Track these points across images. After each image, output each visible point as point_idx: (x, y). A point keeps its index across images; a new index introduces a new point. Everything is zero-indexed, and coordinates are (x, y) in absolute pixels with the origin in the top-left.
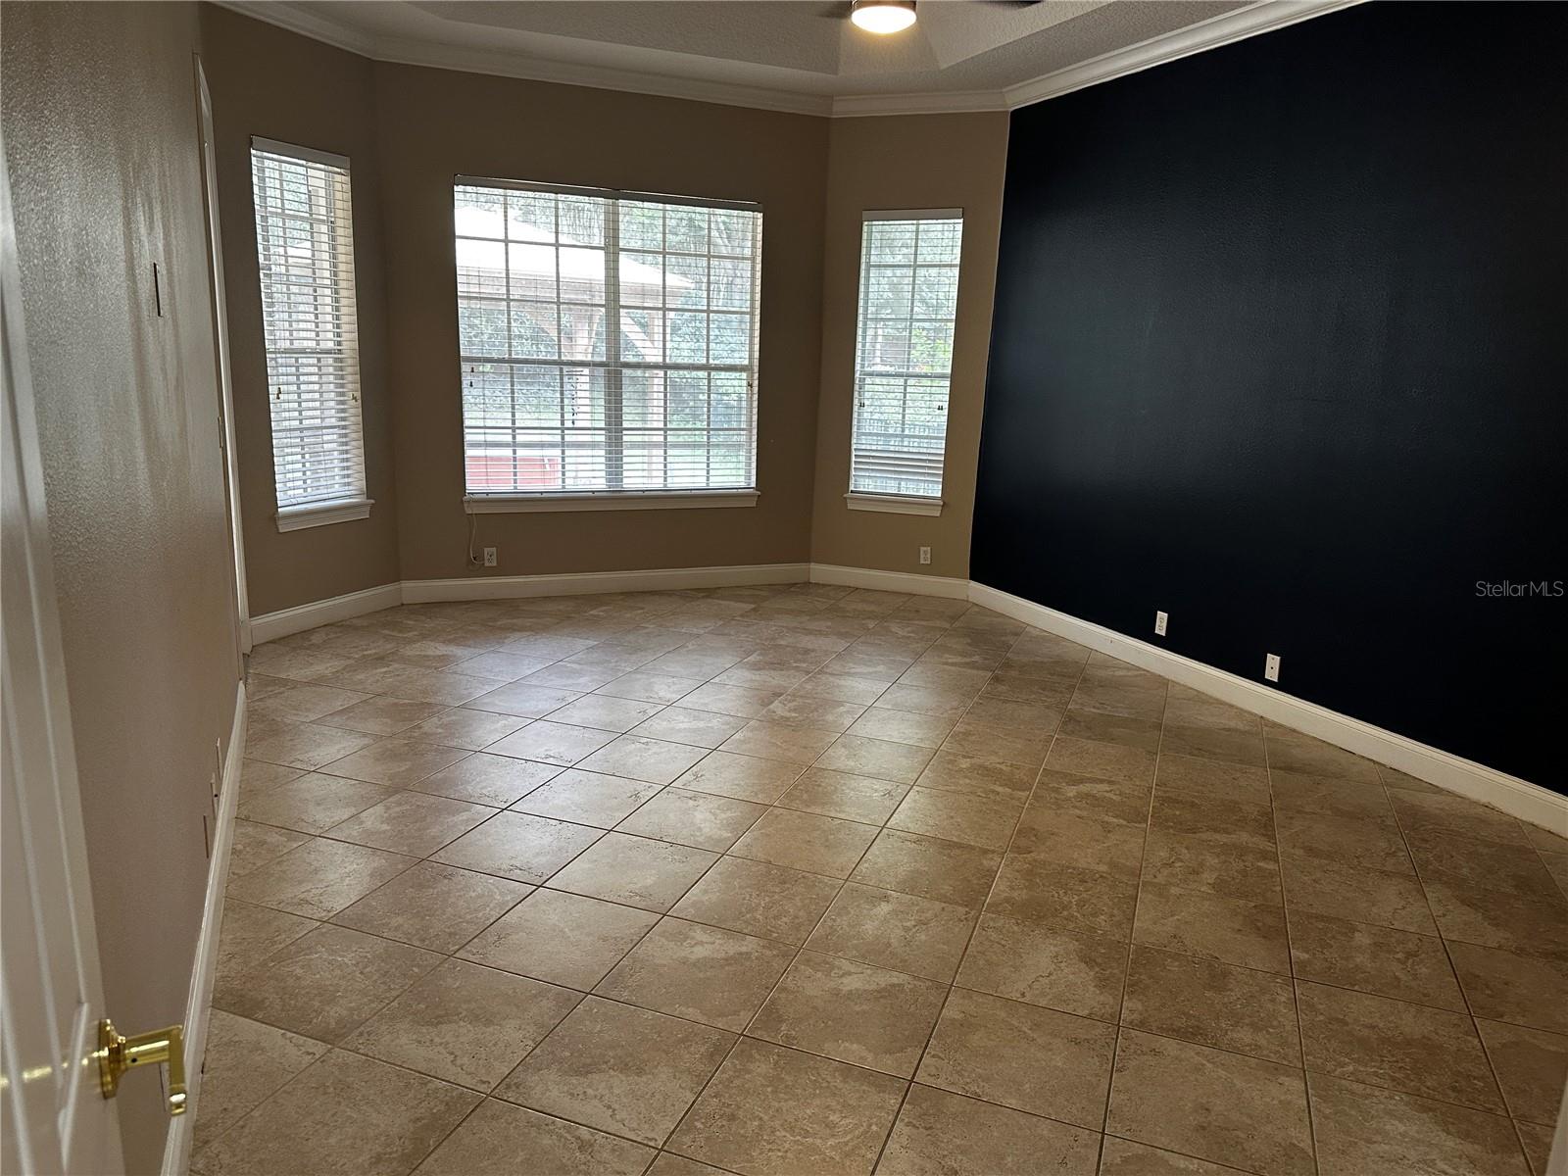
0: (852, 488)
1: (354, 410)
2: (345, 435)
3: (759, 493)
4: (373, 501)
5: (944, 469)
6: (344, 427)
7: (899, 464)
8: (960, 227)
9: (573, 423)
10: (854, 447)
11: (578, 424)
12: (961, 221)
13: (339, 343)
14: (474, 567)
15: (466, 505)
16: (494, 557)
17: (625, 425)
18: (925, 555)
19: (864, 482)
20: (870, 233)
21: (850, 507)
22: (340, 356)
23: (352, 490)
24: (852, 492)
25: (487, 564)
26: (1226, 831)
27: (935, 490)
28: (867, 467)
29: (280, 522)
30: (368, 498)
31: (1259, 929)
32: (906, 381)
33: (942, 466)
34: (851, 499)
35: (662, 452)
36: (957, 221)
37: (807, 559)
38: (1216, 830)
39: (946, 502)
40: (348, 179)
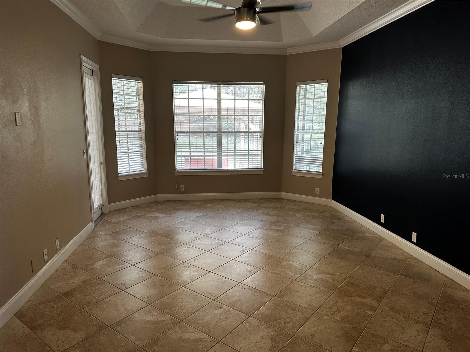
0: (295, 168)
1: (144, 147)
2: (142, 154)
3: (264, 170)
4: (149, 172)
5: (323, 163)
6: (142, 152)
7: (309, 161)
8: (327, 85)
9: (207, 149)
10: (295, 155)
11: (208, 150)
12: (327, 83)
13: (141, 129)
14: (177, 191)
15: (175, 173)
16: (183, 188)
17: (223, 150)
18: (317, 191)
19: (297, 166)
20: (300, 89)
21: (293, 175)
22: (140, 132)
23: (143, 169)
24: (294, 170)
25: (181, 190)
26: (363, 297)
27: (320, 170)
28: (299, 162)
29: (119, 178)
30: (147, 171)
31: (347, 337)
32: (311, 135)
33: (322, 162)
34: (293, 172)
35: (234, 158)
36: (326, 83)
37: (280, 191)
38: (359, 297)
39: (323, 174)
40: (142, 84)
